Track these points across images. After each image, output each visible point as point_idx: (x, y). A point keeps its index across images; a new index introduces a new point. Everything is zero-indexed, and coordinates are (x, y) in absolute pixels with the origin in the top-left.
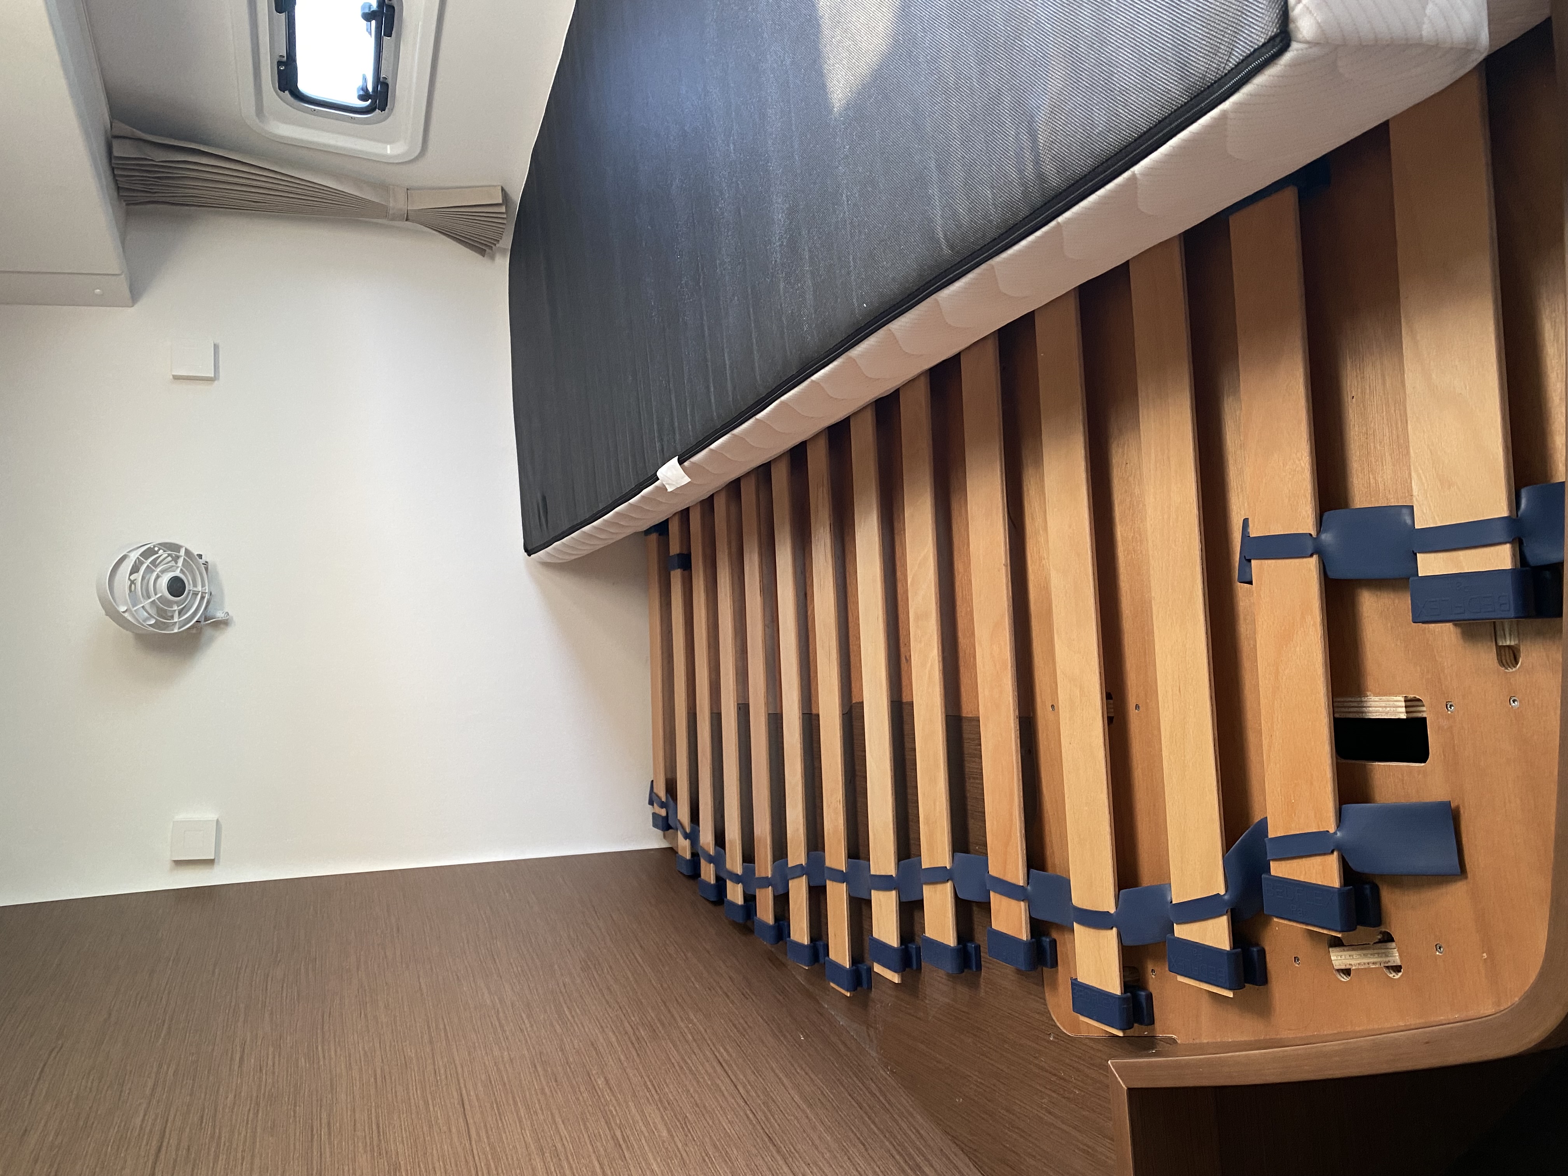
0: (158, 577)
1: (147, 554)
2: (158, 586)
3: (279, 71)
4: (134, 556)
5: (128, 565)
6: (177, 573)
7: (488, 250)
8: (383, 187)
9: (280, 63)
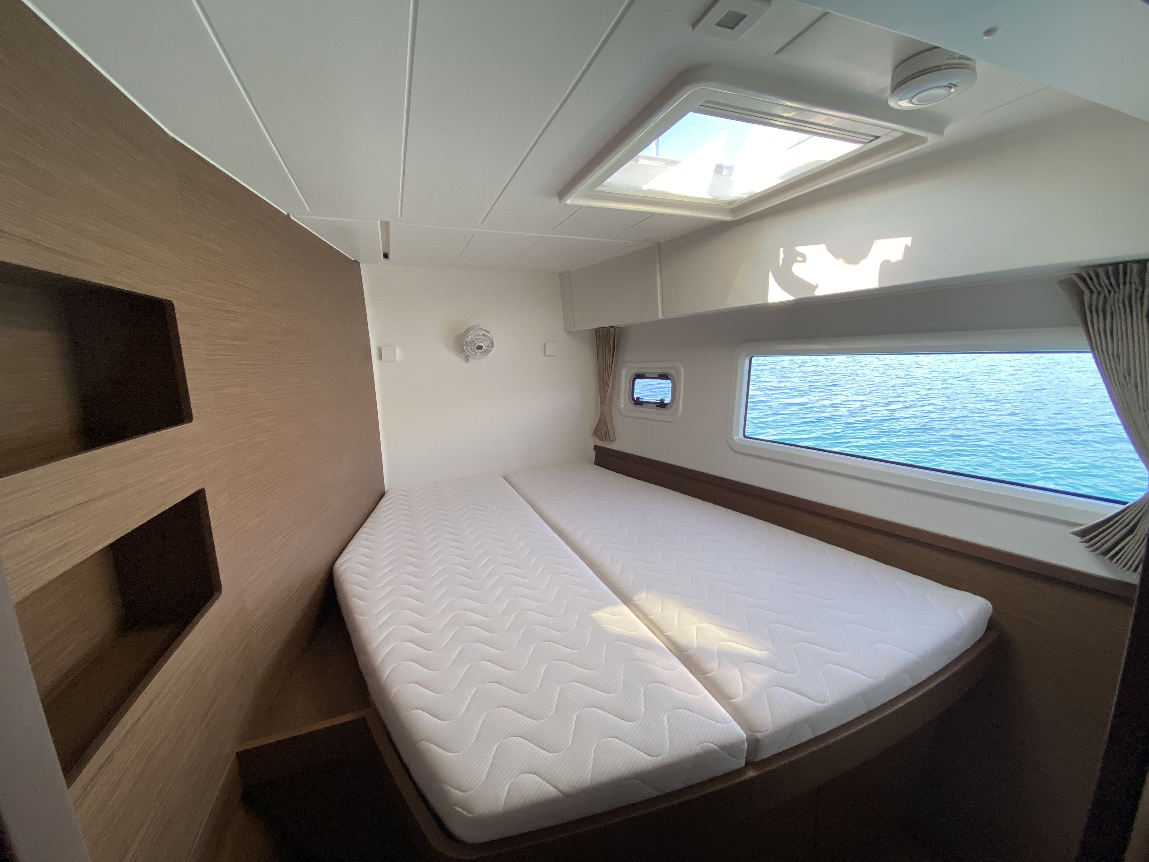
0: (483, 342)
1: (490, 339)
2: (480, 342)
3: (641, 374)
4: (489, 335)
5: (486, 334)
6: (484, 348)
7: (594, 436)
8: (610, 404)
9: (643, 375)
